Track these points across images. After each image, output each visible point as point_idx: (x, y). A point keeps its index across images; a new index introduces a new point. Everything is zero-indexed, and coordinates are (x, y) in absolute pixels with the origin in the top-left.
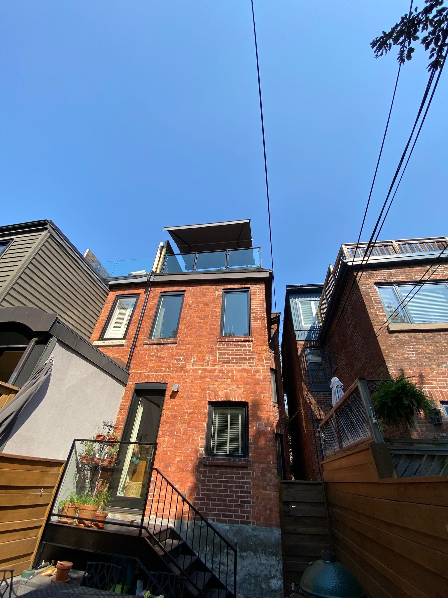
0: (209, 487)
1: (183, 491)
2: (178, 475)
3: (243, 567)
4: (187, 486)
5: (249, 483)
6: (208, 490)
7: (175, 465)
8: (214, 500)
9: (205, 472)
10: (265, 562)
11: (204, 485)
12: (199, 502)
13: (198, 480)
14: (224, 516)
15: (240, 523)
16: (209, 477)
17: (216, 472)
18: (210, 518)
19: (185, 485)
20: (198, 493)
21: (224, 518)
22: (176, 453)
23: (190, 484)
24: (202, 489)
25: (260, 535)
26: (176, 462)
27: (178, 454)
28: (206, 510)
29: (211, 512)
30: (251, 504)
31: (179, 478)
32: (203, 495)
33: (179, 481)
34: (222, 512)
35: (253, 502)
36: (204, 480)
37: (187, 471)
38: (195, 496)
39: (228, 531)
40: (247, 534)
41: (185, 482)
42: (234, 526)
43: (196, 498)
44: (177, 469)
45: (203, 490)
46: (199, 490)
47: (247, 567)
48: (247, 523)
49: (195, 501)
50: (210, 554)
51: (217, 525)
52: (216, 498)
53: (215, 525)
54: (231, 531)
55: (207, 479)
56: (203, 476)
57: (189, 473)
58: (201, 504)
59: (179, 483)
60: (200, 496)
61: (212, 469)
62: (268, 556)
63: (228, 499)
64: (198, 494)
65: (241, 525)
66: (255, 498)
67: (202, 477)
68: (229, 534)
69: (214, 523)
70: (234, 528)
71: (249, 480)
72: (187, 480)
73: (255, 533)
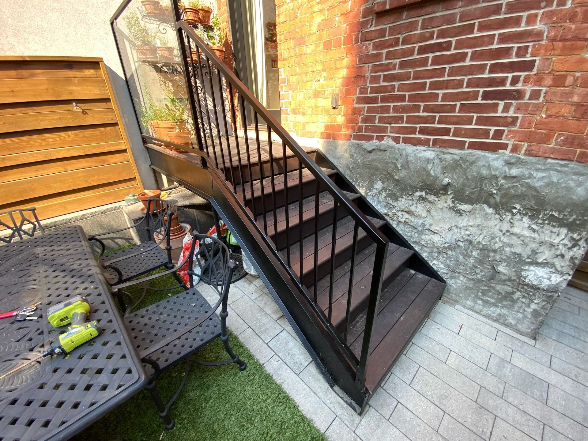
0: (390, 70)
1: (334, 88)
2: (321, 57)
3: (457, 227)
4: (339, 77)
5: (539, 35)
6: (387, 78)
7: (314, 38)
8: (402, 98)
9: (382, 33)
10: (526, 233)
11: (376, 69)
12: (366, 106)
13: (364, 59)
14: (423, 131)
15: (469, 148)
16: (391, 46)
17: (412, 26)
18: (389, 136)
19: (336, 76)
20: (363, 88)
21: (423, 137)
22: (312, 7)
23: (344, 72)
24: (371, 77)
25: (530, 176)
26: (314, 29)
27: (316, 8)
28: (379, 121)
29: (392, 125)
30: (526, 100)
31: (322, 63)
32: (375, 90)
33: (323, 70)
34: (418, 123)
35: (535, 95)
36: (377, 56)
37: (338, 44)
38: (358, 95)
39: (428, 161)
40: (484, 172)
41: (336, 69)
42: (449, 153)
43: (358, 98)
44: (317, 46)
45: (375, 79)
46: (365, 82)
47: (467, 230)
48: (493, 148)
49: (357, 106)
50: (384, 194)
51: (404, 149)
52: (407, 94)
53: (399, 149)
54: (437, 161)
55: (384, 51)
56: (377, 47)
57: (343, 47)
58: (370, 110)
59: (324, 74)
60: (369, 95)
61: (403, 20)
62: (543, 224)
63: (441, 92)
64: (363, 90)
65: (471, 151)
66: (548, 81)
67: (373, 50)
68: (430, 167)
69: (397, 146)
70: (448, 157)
71: (538, 26)
72: (338, 65)
73: (514, 172)
